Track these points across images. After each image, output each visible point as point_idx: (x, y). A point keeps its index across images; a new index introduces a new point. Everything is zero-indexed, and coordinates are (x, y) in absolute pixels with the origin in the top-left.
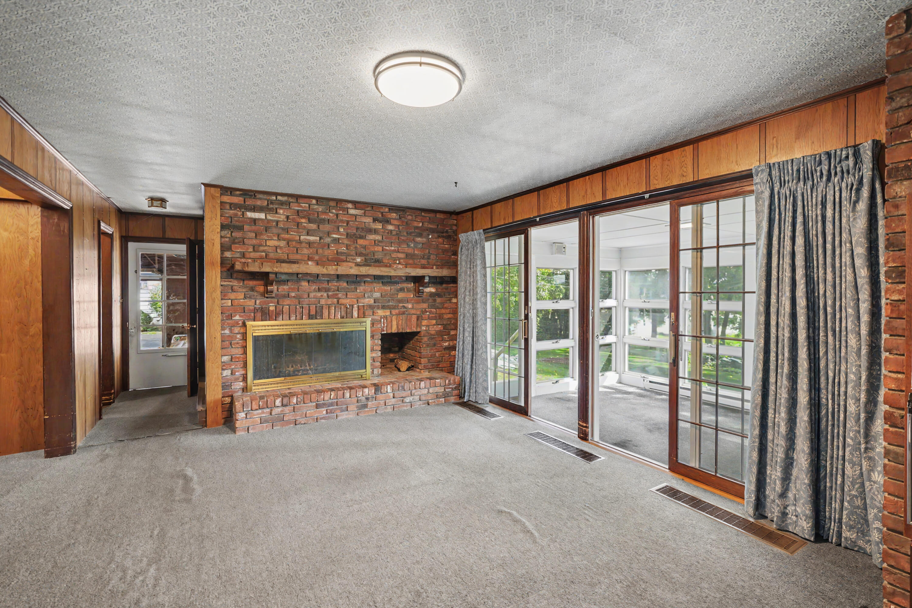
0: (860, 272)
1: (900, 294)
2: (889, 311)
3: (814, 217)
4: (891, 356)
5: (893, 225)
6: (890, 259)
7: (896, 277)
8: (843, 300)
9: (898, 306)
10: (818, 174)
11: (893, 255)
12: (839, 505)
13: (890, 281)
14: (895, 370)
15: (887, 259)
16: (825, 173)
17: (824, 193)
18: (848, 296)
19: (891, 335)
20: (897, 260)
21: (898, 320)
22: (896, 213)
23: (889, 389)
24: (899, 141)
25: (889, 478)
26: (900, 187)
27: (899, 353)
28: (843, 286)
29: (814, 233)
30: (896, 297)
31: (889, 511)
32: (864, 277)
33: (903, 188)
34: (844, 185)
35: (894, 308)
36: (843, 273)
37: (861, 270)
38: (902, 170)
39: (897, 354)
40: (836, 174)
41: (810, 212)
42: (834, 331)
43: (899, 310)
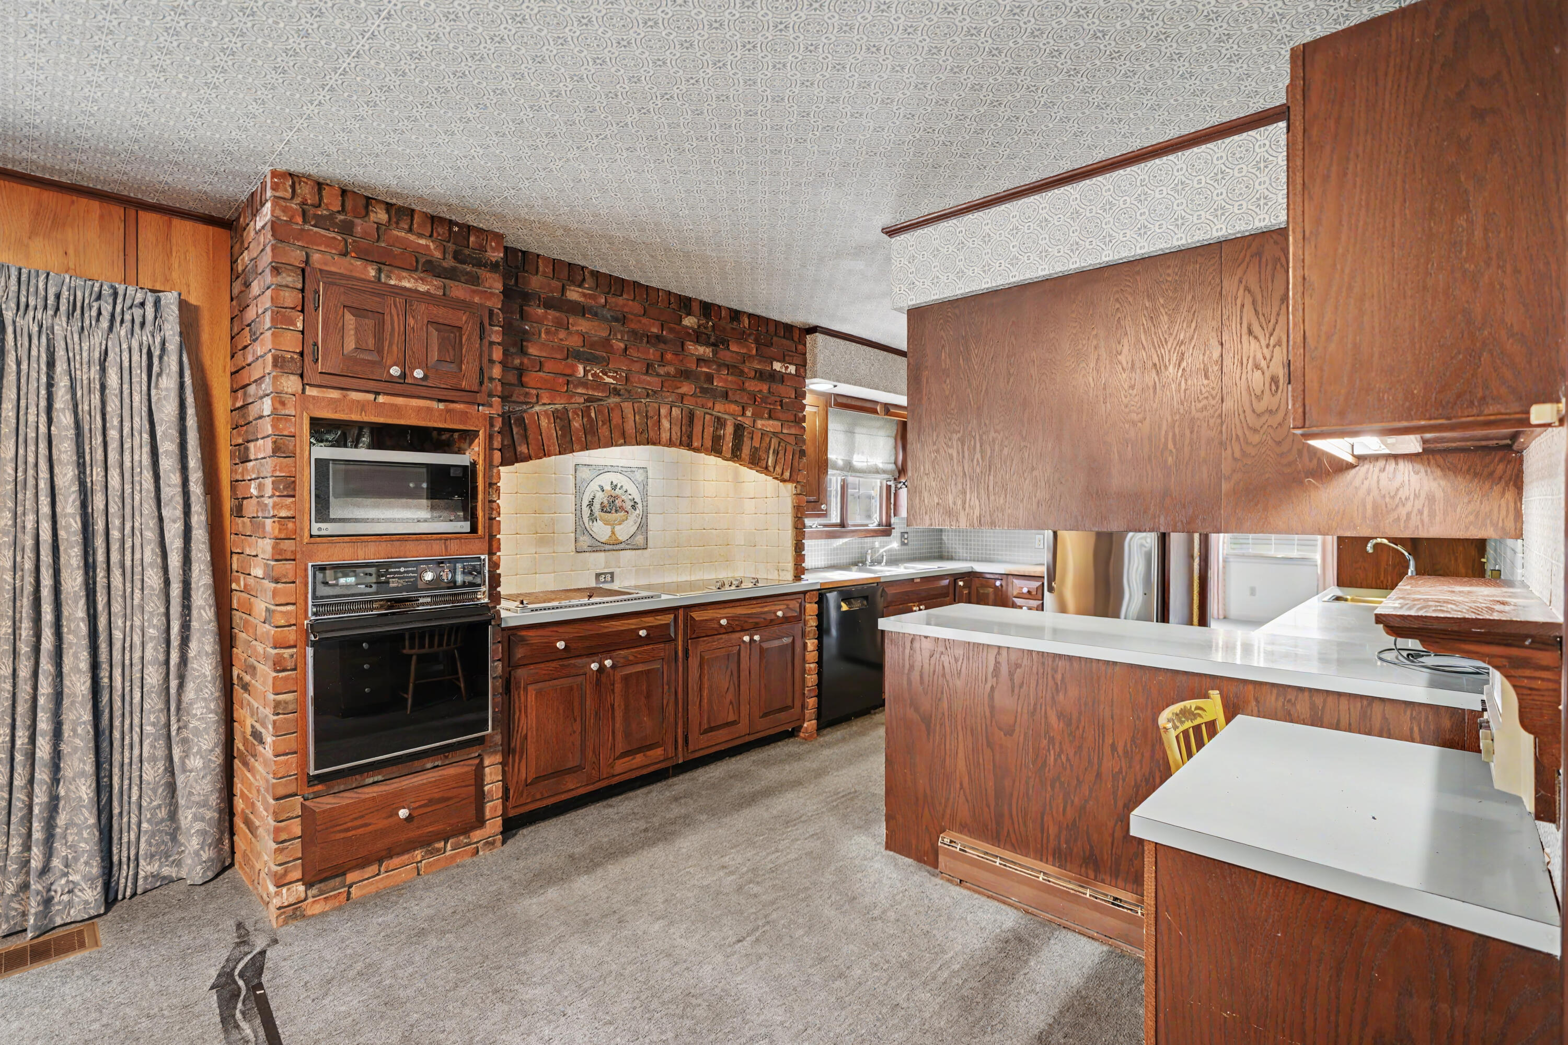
0: (169, 478)
1: (288, 510)
2: (277, 530)
3: (85, 382)
4: (279, 586)
5: (281, 426)
6: (278, 467)
7: (285, 488)
8: (137, 517)
10: (94, 313)
11: (281, 461)
12: (134, 834)
13: (277, 494)
14: (285, 603)
15: (274, 467)
16: (106, 315)
17: (103, 347)
18: (145, 512)
19: (277, 561)
20: (284, 469)
21: (287, 541)
22: (283, 412)
23: (277, 627)
24: (284, 325)
26: (287, 381)
27: (288, 580)
28: (137, 497)
29: (86, 408)
30: (284, 513)
31: (279, 777)
32: (175, 486)
33: (290, 383)
34: (135, 345)
35: (282, 527)
36: (137, 479)
37: (172, 475)
38: (288, 361)
39: (286, 582)
40: (122, 321)
41: (78, 372)
42: (123, 566)
43: (287, 529)
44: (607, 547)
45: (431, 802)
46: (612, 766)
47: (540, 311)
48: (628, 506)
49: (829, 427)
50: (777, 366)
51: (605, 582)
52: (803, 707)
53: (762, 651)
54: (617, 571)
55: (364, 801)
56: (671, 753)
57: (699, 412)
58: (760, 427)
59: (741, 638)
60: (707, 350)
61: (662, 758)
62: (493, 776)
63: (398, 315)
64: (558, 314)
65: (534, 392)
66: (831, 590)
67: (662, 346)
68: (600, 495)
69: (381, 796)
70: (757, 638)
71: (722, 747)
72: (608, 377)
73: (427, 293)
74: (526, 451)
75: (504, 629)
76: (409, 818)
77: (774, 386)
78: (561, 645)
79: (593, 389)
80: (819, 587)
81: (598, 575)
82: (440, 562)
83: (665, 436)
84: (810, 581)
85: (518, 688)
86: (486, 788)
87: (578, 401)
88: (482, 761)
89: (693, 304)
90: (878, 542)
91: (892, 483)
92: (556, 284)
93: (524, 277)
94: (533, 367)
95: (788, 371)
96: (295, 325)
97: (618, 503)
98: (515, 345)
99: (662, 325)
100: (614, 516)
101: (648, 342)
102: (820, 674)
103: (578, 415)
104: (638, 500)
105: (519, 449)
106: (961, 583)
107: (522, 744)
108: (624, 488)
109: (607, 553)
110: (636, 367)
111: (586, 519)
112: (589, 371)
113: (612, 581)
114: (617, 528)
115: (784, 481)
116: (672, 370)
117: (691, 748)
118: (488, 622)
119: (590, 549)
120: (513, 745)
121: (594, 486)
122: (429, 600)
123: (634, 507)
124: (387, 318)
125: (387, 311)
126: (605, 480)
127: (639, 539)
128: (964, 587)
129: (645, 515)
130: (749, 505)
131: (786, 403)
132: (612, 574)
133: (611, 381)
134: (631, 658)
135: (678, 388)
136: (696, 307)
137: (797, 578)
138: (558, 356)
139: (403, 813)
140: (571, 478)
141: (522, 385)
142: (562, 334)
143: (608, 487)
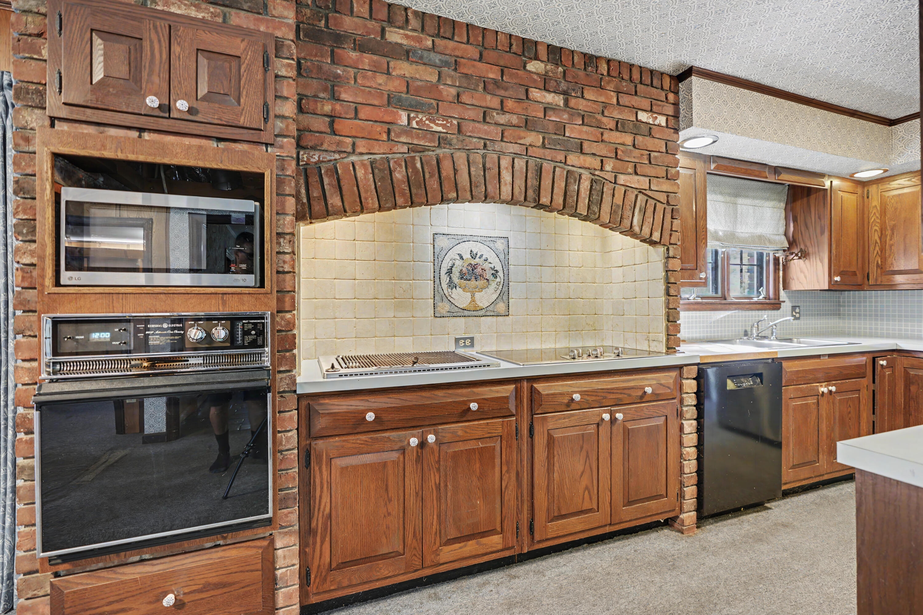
1: (33, 257)
2: (20, 278)
4: (25, 340)
5: (23, 164)
6: (20, 209)
7: (27, 233)
9: (31, 272)
11: (23, 203)
12: (8, 557)
13: (20, 238)
14: (28, 358)
15: (16, 209)
19: (24, 312)
20: (28, 211)
21: (31, 291)
22: (26, 149)
23: (22, 385)
24: (28, 53)
25: (25, 504)
26: (30, 115)
27: (31, 333)
30: (27, 260)
31: (24, 549)
33: (34, 117)
35: (25, 275)
38: (32, 93)
39: (30, 336)
43: (31, 277)
44: (466, 313)
45: (206, 588)
46: (436, 553)
47: (354, 55)
48: (488, 275)
49: (708, 198)
50: (643, 116)
51: (465, 346)
52: (681, 495)
53: (627, 432)
54: (477, 336)
55: (123, 582)
56: (512, 541)
57: (547, 166)
58: (622, 182)
59: (600, 415)
60: (557, 98)
61: (500, 547)
62: (287, 560)
63: (159, 41)
64: (375, 57)
65: (349, 140)
66: (712, 365)
67: (502, 93)
68: (458, 263)
69: (145, 578)
70: (619, 416)
71: (577, 538)
72: (437, 125)
73: (203, 20)
74: (340, 204)
75: (301, 397)
76: (179, 605)
77: (639, 139)
78: (370, 417)
79: (418, 137)
80: (698, 361)
81: (457, 340)
82: (209, 319)
83: (506, 191)
84: (687, 354)
85: (320, 463)
86: (279, 573)
87: (402, 150)
88: (272, 542)
89: (539, 48)
90: (765, 315)
91: (781, 256)
92: (373, 25)
93: (335, 19)
94: (346, 113)
95: (657, 122)
96: (40, 53)
97: (478, 270)
98: (325, 90)
99: (502, 71)
100: (473, 283)
101: (485, 88)
102: (700, 459)
103: (400, 165)
104: (499, 268)
105: (330, 202)
106: (884, 363)
107: (325, 525)
108: (484, 257)
109: (467, 319)
110: (471, 114)
111: (445, 286)
112: (414, 118)
113: (472, 345)
114: (478, 295)
115: (653, 243)
116: (514, 120)
117: (537, 537)
118: (268, 389)
119: (448, 314)
120: (314, 525)
121: (452, 254)
122: (201, 361)
123: (495, 275)
124: (146, 44)
125: (145, 36)
126: (465, 249)
127: (501, 307)
128: (888, 366)
129: (506, 284)
130: (617, 274)
131: (656, 157)
132: (472, 339)
133: (440, 129)
134: (460, 433)
135: (520, 138)
136: (543, 52)
137: (671, 349)
138: (376, 102)
139: (169, 600)
140: (431, 247)
141: (334, 133)
142: (381, 79)
143: (467, 256)
